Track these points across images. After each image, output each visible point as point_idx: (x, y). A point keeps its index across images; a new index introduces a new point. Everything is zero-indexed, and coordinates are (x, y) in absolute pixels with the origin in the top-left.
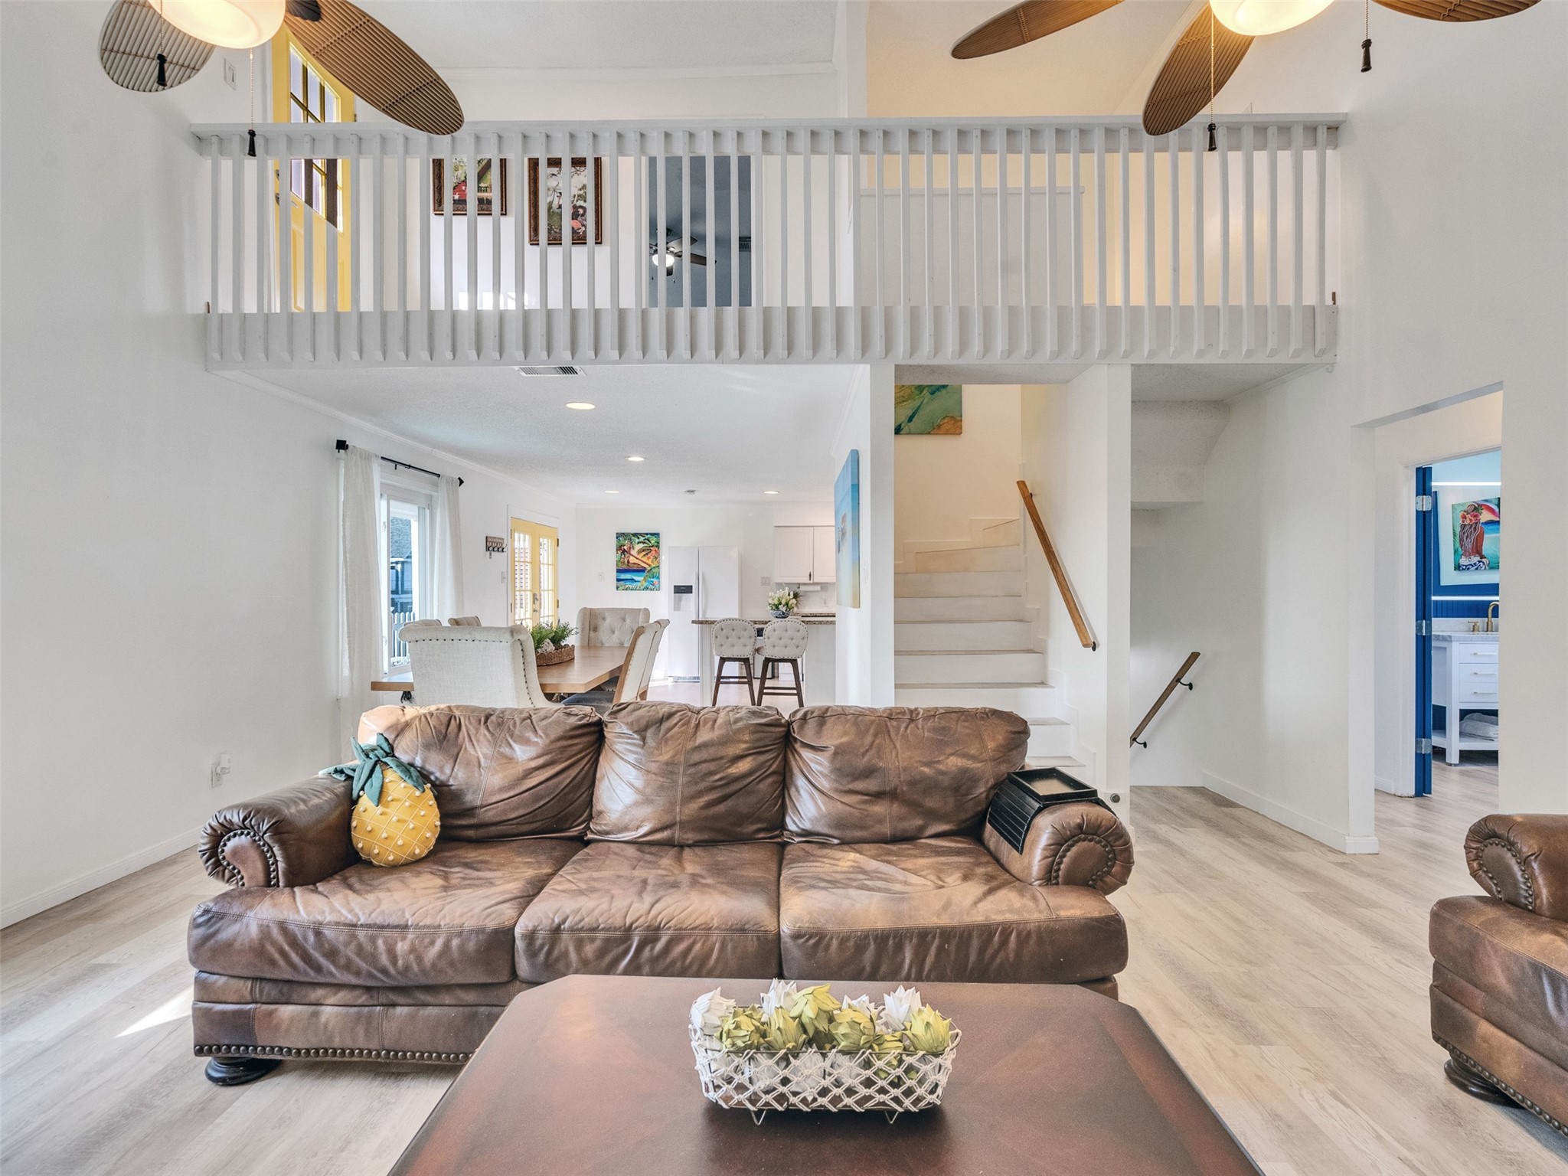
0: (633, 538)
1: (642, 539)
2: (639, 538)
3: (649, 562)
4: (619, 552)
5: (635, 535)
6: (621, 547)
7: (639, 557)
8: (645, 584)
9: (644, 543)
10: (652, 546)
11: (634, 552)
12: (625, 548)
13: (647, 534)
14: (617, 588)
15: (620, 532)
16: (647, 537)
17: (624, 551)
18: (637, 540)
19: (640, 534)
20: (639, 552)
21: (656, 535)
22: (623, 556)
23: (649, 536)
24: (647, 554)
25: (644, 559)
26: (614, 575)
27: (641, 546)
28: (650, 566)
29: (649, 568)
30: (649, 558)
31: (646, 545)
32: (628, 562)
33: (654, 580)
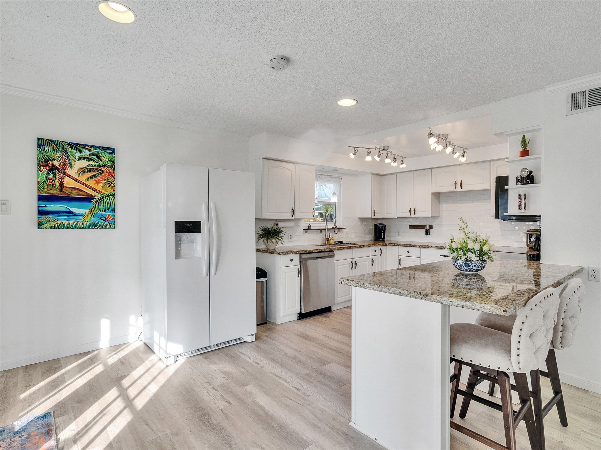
0: (70, 150)
1: (86, 153)
2: (81, 152)
3: (99, 187)
4: (44, 170)
5: (75, 146)
6: (47, 161)
7: (82, 179)
8: (92, 219)
9: (89, 159)
10: (104, 166)
11: (72, 172)
12: (56, 163)
13: (95, 147)
14: (40, 225)
15: (45, 137)
16: (95, 151)
17: (53, 169)
18: (78, 155)
19: (85, 146)
20: (82, 172)
21: (111, 151)
22: (51, 176)
23: (98, 150)
24: (95, 176)
25: (91, 183)
26: (34, 204)
27: (85, 163)
28: (99, 192)
29: (99, 197)
30: (98, 182)
31: (93, 163)
32: (62, 185)
33: (107, 214)
